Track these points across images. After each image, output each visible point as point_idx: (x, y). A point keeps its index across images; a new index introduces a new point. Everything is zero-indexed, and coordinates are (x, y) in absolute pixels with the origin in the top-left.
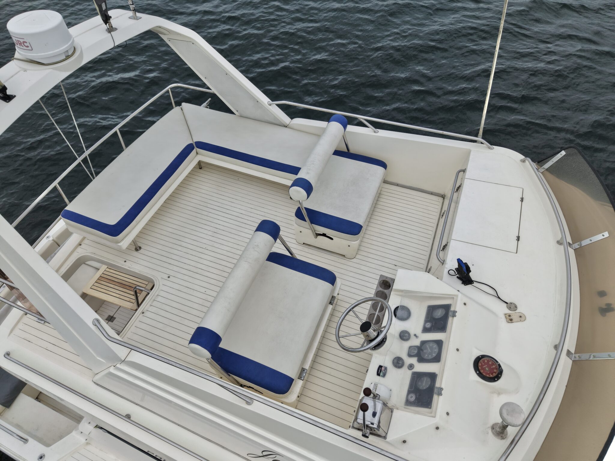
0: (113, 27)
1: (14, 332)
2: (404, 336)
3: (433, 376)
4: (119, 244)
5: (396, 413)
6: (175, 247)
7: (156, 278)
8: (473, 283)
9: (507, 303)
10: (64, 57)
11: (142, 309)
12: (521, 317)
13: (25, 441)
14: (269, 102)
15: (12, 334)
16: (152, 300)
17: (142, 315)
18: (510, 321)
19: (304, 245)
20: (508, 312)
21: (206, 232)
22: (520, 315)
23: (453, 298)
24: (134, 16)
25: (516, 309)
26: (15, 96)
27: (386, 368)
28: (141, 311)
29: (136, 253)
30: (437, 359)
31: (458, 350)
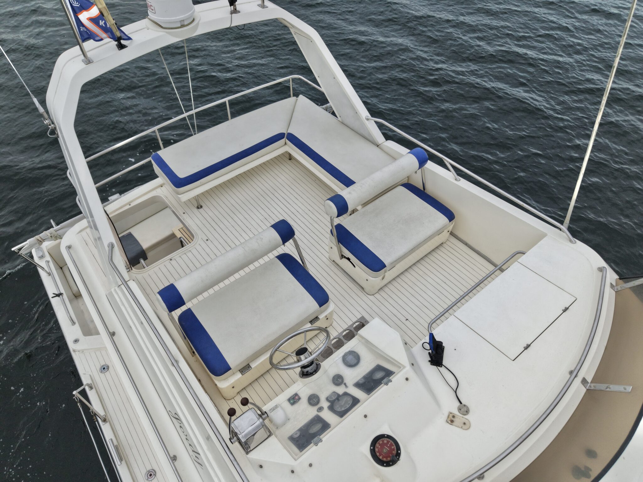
0: (237, 9)
1: (81, 233)
2: (338, 380)
3: (325, 426)
4: (179, 196)
5: (272, 439)
6: (228, 218)
7: (197, 236)
8: (441, 367)
9: (461, 403)
10: (179, 25)
11: (172, 256)
12: (465, 424)
13: (74, 323)
14: (368, 116)
15: (80, 234)
16: (183, 253)
17: (169, 261)
18: (450, 422)
19: (333, 263)
20: (456, 412)
21: (259, 215)
22: (466, 422)
23: (400, 367)
24: (262, 4)
25: (465, 413)
26: (127, 47)
27: (299, 399)
28: (170, 258)
29: (196, 210)
30: (342, 414)
31: (365, 416)
